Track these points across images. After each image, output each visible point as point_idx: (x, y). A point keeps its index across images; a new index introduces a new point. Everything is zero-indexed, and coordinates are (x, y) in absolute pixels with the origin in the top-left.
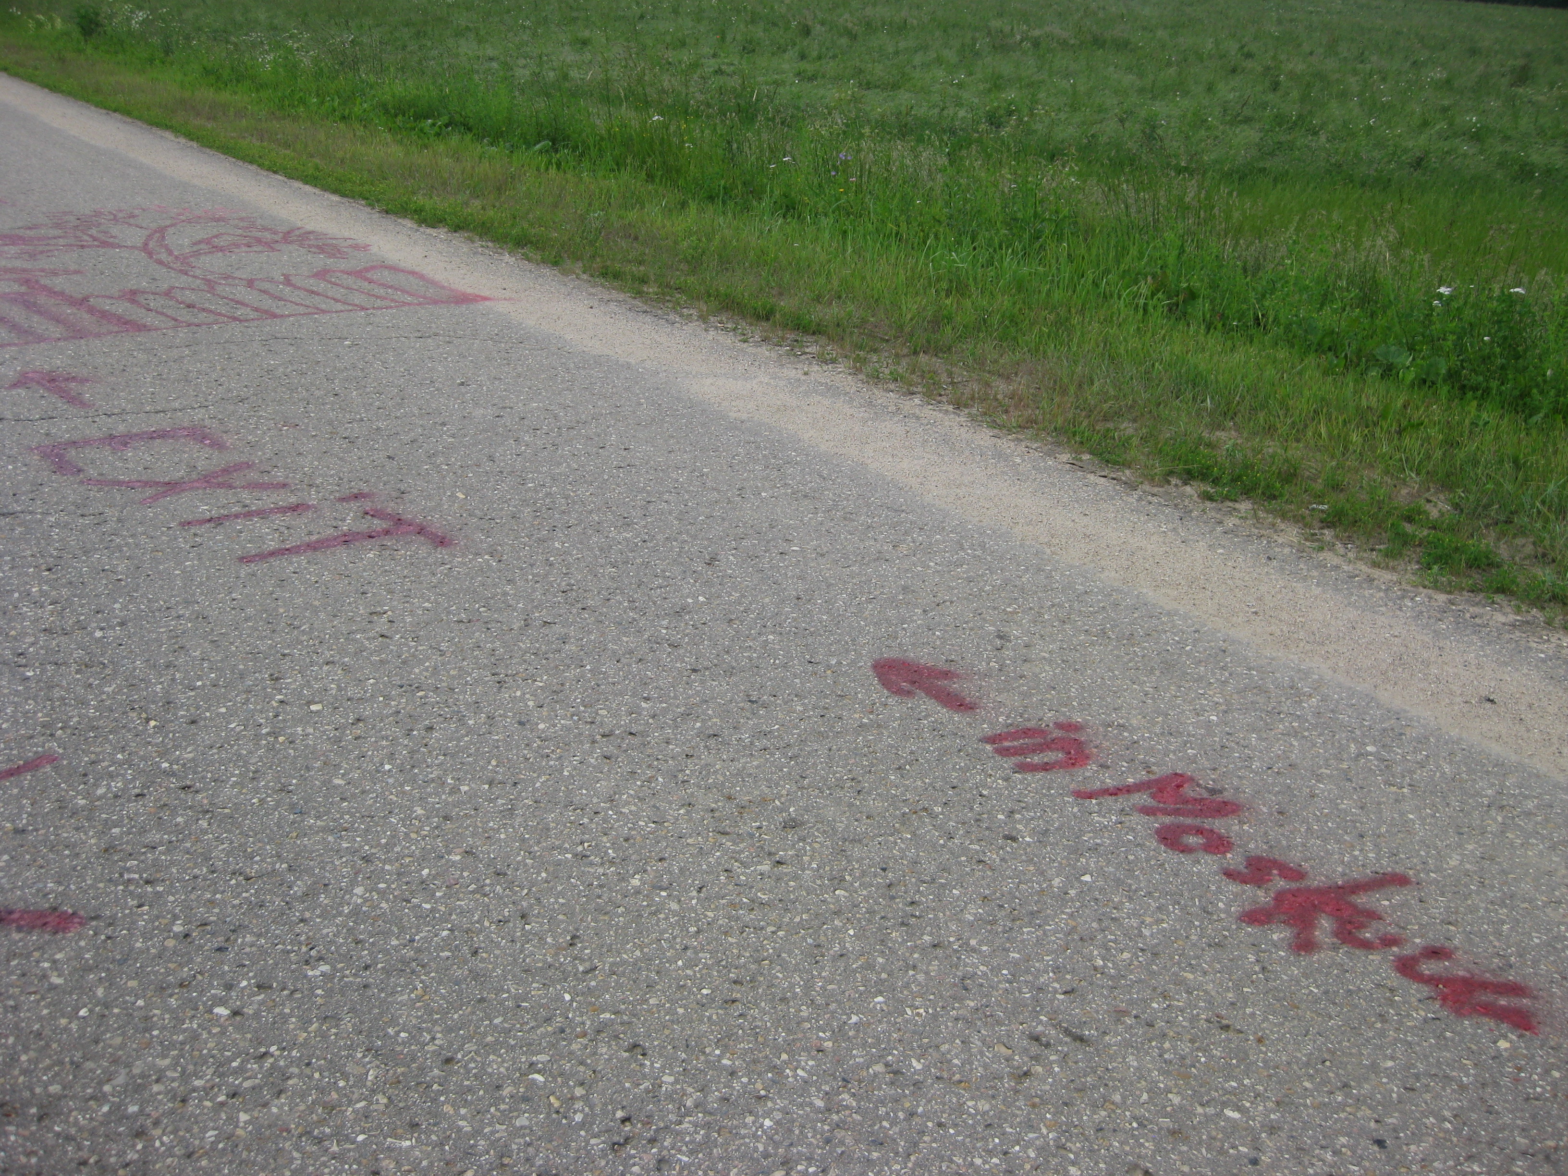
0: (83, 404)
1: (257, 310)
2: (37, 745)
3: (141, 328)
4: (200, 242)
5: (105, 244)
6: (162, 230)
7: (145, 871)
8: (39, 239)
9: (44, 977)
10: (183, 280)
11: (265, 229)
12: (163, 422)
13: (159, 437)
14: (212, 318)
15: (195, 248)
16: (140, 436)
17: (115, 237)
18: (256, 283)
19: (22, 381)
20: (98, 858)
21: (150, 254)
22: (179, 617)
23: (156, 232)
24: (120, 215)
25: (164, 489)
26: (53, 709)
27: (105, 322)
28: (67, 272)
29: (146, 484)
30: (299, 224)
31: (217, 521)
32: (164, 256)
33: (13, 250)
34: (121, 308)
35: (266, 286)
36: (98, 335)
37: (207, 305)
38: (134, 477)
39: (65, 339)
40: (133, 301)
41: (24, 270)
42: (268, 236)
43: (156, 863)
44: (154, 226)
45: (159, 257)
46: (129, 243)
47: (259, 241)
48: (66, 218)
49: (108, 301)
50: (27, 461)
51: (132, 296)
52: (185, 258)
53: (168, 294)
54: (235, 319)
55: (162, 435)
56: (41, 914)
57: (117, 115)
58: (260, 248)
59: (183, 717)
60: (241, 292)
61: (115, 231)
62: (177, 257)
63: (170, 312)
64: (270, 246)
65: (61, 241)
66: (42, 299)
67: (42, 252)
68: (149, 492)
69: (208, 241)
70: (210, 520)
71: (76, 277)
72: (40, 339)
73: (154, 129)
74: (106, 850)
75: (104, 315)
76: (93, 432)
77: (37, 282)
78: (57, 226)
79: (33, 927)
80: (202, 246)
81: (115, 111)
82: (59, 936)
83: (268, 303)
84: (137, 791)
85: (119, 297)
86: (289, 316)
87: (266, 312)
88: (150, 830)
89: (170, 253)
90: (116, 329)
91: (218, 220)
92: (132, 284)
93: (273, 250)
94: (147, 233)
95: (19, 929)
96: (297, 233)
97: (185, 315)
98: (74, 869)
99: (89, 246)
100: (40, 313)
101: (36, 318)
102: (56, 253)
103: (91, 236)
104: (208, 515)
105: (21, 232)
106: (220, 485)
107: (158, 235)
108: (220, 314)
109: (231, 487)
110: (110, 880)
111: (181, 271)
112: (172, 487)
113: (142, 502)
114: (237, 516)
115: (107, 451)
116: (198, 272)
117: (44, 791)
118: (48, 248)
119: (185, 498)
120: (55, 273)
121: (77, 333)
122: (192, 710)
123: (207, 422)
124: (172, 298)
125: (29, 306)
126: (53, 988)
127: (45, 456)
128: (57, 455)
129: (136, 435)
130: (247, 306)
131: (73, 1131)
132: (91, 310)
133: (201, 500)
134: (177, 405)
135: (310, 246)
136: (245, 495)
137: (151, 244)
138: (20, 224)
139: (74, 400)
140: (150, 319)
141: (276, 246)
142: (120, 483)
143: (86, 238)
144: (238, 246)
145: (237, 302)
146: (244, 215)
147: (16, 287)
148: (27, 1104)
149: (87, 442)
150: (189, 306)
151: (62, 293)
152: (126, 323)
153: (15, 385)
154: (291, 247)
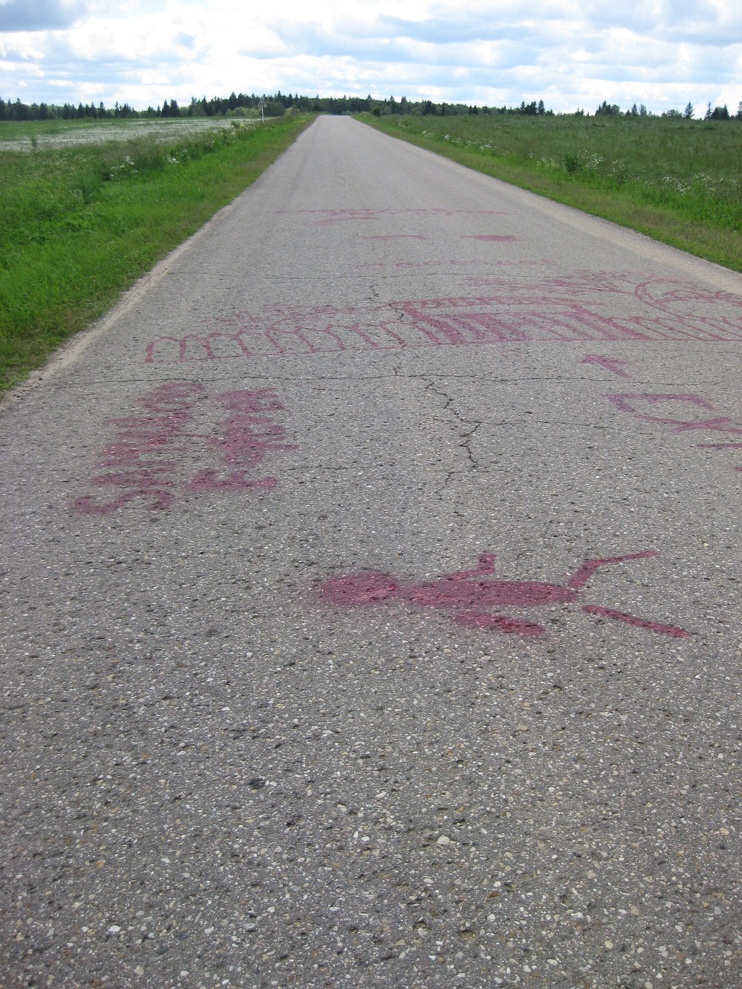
0: (625, 376)
1: (711, 335)
2: (644, 545)
3: (647, 338)
4: (667, 294)
5: (612, 290)
6: (644, 285)
7: (718, 616)
8: (575, 284)
9: (673, 656)
10: (662, 314)
11: (704, 290)
12: (674, 390)
13: (673, 398)
14: (686, 337)
15: (665, 297)
16: (663, 396)
17: (617, 287)
18: (706, 320)
19: (588, 359)
20: (690, 605)
21: (640, 298)
22: (708, 493)
23: (639, 286)
24: (616, 275)
25: (682, 426)
26: (649, 529)
27: (625, 333)
28: (595, 303)
29: (672, 422)
30: (724, 289)
31: (719, 447)
32: (648, 300)
33: (562, 289)
34: (632, 326)
35: (713, 322)
36: (623, 339)
37: (681, 330)
38: (665, 417)
39: (606, 340)
40: (638, 323)
41: (572, 300)
42: (706, 294)
43: (722, 613)
44: (638, 282)
45: (645, 300)
46: (626, 291)
47: (702, 296)
48: (586, 274)
49: (624, 322)
50: (603, 401)
51: (637, 320)
52: (661, 302)
53: (657, 320)
54: (700, 339)
55: (675, 397)
56: (666, 627)
57: (598, 218)
58: (704, 301)
59: (722, 544)
60: (699, 324)
61: (616, 283)
62: (656, 301)
63: (660, 331)
64: (709, 299)
65: (588, 286)
66: (586, 317)
67: (579, 291)
68: (675, 426)
69: (672, 294)
70: (713, 446)
71: (602, 307)
72: (592, 338)
73: (622, 228)
74: (694, 603)
75: (623, 329)
76: (634, 390)
77: (581, 307)
78: (582, 278)
79: (663, 632)
80: (669, 296)
81: (597, 216)
82: (678, 639)
83: (716, 332)
84: (705, 577)
85: (630, 320)
86: (731, 340)
87: (717, 337)
88: (716, 597)
89: (652, 299)
90: (632, 337)
91: (674, 282)
92: (635, 314)
93: (712, 302)
94: (635, 286)
95: (656, 632)
96: (724, 293)
97: (669, 333)
98: (679, 608)
99: (604, 291)
100: (586, 324)
101: (586, 327)
102: (587, 292)
103: (603, 285)
104: (712, 443)
105: (564, 280)
106: (715, 428)
107: (641, 288)
108: (689, 335)
109: (721, 430)
110: (699, 617)
111: (661, 309)
112: (687, 425)
113: (673, 431)
114: (729, 445)
115: (645, 401)
116: (671, 311)
117: (653, 569)
118: (580, 289)
119: (696, 432)
120: (589, 304)
121: (613, 338)
122: (727, 542)
123: (699, 393)
124: (660, 323)
125: (581, 320)
126: (679, 662)
127: (612, 400)
128: (618, 401)
129: (660, 395)
130: (705, 332)
131: (704, 730)
132: (615, 325)
133: (706, 435)
134: (678, 382)
135: (733, 302)
136: (730, 435)
137: (639, 292)
138: (562, 275)
139: (620, 373)
140: (650, 334)
141: (712, 300)
142: (658, 420)
143: (600, 285)
144: (690, 298)
145: (698, 330)
146: (689, 280)
147: (570, 309)
148: (678, 713)
149: (633, 396)
150: (671, 329)
151: (596, 315)
152: (637, 334)
153: (584, 361)
154: (722, 301)
